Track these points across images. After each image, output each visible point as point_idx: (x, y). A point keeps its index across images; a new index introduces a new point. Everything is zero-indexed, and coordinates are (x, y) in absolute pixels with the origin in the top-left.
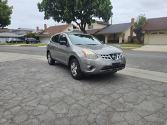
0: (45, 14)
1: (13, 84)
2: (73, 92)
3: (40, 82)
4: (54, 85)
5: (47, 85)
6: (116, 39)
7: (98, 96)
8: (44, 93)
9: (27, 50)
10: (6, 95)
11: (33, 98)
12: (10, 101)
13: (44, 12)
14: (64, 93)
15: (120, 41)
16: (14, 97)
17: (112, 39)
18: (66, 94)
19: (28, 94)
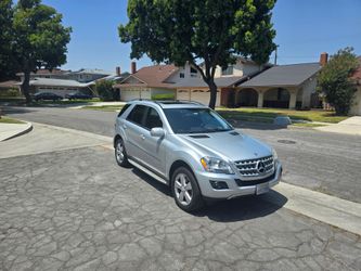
0: (133, 47)
1: (55, 215)
2: (163, 248)
3: (105, 214)
4: (130, 226)
5: (118, 223)
6: (282, 99)
7: (211, 264)
8: (108, 245)
9: (93, 122)
10: (39, 244)
11: (85, 256)
12: (45, 261)
13: (130, 43)
14: (145, 249)
15: (292, 103)
16: (53, 252)
17: (275, 98)
18: (148, 254)
19: (79, 246)
